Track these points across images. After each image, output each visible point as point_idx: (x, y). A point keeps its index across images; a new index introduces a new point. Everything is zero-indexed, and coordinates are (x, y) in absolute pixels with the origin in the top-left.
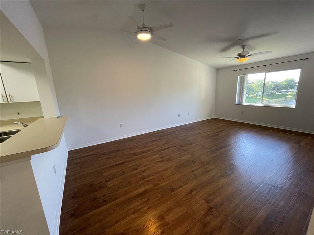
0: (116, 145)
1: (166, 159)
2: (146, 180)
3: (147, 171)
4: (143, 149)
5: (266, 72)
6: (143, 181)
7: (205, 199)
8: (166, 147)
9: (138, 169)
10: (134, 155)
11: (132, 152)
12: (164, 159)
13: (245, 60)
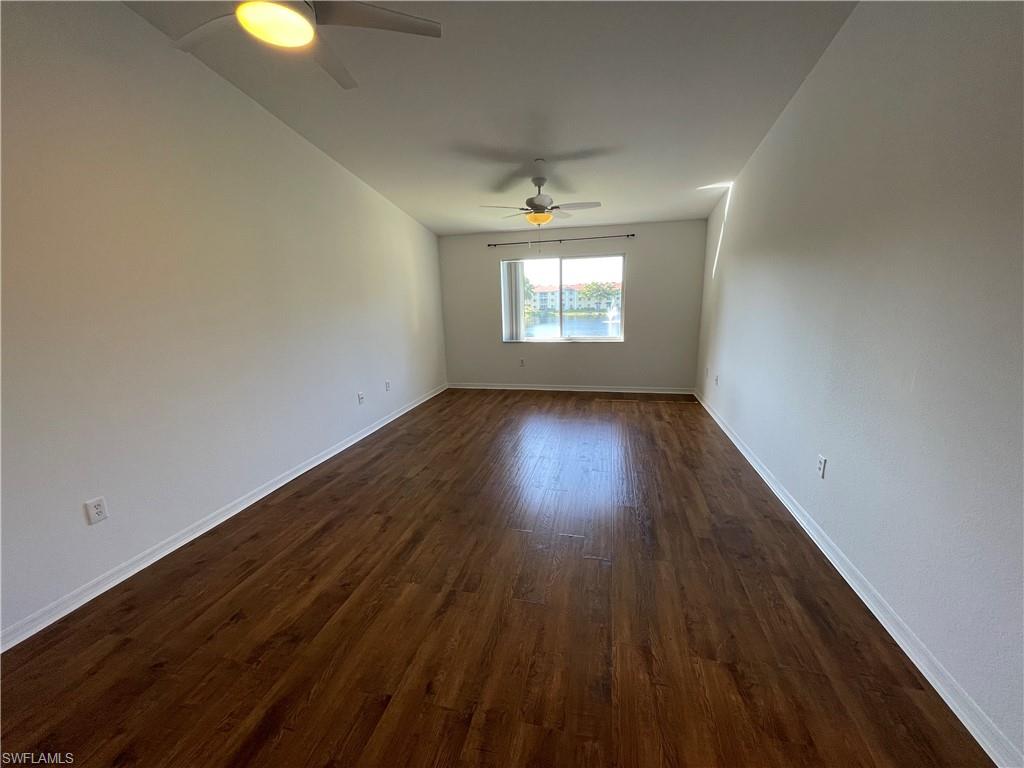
0: (110, 641)
1: (455, 584)
2: (479, 718)
3: (441, 678)
4: (308, 587)
5: (562, 258)
6: (474, 737)
7: (696, 652)
8: (407, 535)
9: (389, 697)
10: (295, 640)
11: (263, 630)
12: (446, 589)
13: (548, 220)
